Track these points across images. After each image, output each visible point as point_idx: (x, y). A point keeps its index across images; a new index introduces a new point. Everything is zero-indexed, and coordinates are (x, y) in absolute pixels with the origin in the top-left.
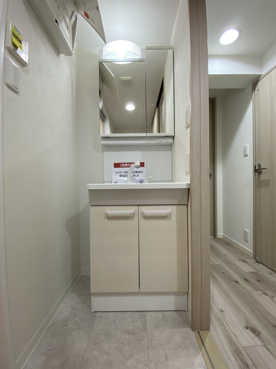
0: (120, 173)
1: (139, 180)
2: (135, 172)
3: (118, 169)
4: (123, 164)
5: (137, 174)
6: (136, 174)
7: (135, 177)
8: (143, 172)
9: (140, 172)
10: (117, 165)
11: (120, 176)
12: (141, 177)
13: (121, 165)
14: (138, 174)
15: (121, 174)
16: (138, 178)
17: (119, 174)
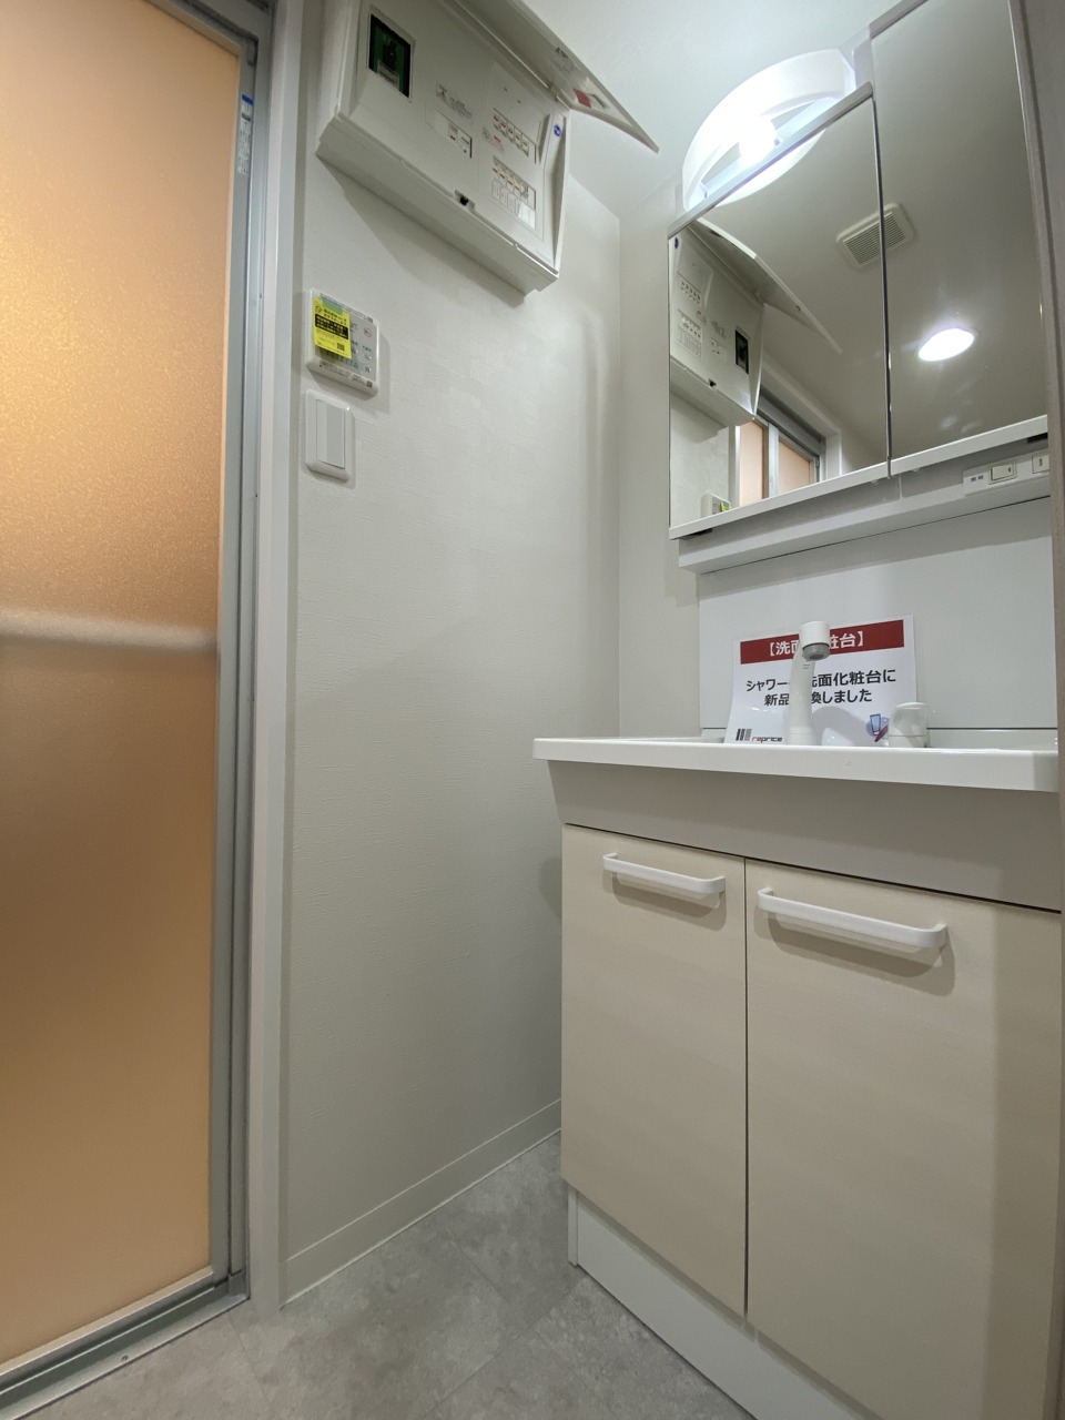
0: (766, 687)
1: (867, 720)
2: (848, 678)
3: (760, 670)
4: (784, 643)
5: (860, 687)
6: (855, 690)
7: (845, 705)
8: (892, 677)
9: (874, 676)
10: (755, 651)
11: (768, 703)
12: (881, 700)
13: (775, 650)
14: (866, 686)
15: (771, 693)
16: (862, 712)
17: (765, 691)
